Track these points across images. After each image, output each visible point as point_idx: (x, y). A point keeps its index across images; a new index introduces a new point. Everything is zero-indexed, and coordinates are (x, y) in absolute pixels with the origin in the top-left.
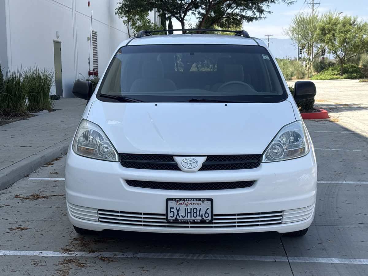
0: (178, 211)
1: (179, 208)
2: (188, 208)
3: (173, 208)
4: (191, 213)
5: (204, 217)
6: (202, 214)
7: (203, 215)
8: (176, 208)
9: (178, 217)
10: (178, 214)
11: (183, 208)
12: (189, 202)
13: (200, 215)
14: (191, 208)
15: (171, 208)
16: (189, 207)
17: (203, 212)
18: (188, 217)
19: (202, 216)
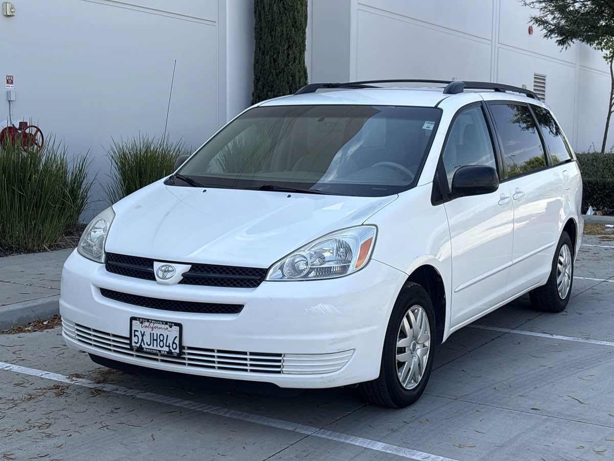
0: (143, 336)
1: (144, 332)
2: (153, 334)
3: (137, 331)
4: (156, 340)
5: (171, 348)
6: (169, 344)
7: (171, 345)
8: (141, 332)
9: (142, 344)
10: (142, 340)
11: (148, 332)
12: (155, 325)
13: (168, 345)
14: (157, 334)
15: (135, 331)
16: (155, 332)
17: (170, 341)
18: (153, 346)
19: (169, 346)
